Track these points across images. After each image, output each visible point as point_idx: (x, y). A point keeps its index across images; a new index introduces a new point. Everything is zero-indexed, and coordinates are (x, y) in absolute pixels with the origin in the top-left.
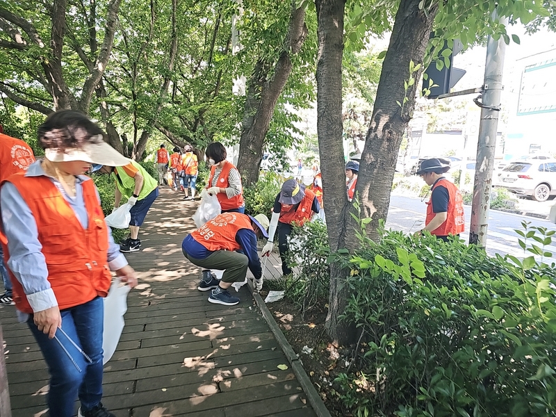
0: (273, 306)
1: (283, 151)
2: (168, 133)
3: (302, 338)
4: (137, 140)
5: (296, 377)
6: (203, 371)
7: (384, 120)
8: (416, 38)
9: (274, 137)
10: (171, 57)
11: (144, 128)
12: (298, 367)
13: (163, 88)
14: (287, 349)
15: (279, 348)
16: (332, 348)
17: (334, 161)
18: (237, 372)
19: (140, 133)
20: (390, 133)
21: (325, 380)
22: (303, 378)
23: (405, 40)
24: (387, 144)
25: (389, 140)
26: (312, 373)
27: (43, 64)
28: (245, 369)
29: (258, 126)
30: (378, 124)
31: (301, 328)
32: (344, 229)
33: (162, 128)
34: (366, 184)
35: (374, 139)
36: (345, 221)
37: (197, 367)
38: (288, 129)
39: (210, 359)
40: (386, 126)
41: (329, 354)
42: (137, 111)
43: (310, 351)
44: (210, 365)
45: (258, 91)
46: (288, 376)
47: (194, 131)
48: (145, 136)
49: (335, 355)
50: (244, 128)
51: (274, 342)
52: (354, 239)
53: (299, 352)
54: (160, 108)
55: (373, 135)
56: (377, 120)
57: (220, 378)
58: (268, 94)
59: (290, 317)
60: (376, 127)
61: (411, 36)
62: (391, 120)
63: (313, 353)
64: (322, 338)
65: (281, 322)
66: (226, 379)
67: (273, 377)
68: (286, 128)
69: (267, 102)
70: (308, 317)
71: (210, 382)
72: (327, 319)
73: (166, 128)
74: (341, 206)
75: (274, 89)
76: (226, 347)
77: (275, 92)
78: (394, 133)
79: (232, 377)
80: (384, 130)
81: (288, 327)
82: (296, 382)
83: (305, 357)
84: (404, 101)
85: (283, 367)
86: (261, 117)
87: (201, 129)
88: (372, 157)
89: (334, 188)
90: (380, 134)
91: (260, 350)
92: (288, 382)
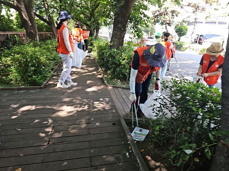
9: (134, 19)
29: (125, 12)
50: (116, 14)
87: (93, 19)
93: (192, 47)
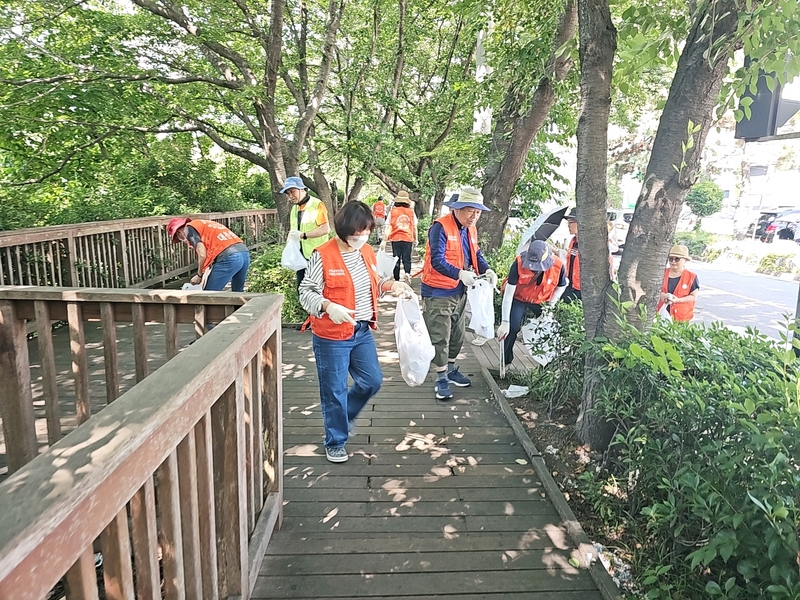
0: (516, 402)
1: (537, 207)
2: (384, 177)
3: (546, 437)
4: (349, 189)
5: (536, 473)
6: (435, 455)
7: (658, 186)
8: (700, 90)
9: (527, 188)
10: (395, 79)
11: (358, 174)
12: (540, 464)
13: (384, 122)
14: (529, 446)
15: (518, 442)
16: (582, 451)
17: (593, 233)
18: (472, 460)
19: (353, 179)
20: (665, 201)
21: (570, 481)
22: (544, 473)
23: (686, 92)
24: (660, 214)
25: (663, 209)
26: (555, 473)
27: (255, 104)
28: (480, 459)
29: (506, 175)
30: (649, 191)
31: (546, 427)
32: (603, 313)
33: (379, 172)
34: (632, 262)
35: (644, 207)
36: (605, 304)
37: (430, 451)
38: (547, 176)
39: (443, 445)
40: (660, 194)
41: (578, 457)
42: (351, 153)
43: (555, 451)
44: (444, 450)
45: (508, 129)
46: (527, 471)
47: (418, 174)
48: (359, 183)
49: (585, 459)
50: (487, 177)
51: (514, 438)
52: (615, 326)
53: (542, 451)
54: (378, 148)
55: (643, 203)
56: (649, 186)
57: (455, 464)
58: (521, 134)
59: (534, 416)
60: (648, 195)
61: (694, 88)
62: (666, 187)
63: (558, 453)
64: (572, 439)
65: (523, 420)
66: (459, 464)
67: (510, 471)
68: (544, 175)
69: (518, 144)
70: (556, 415)
71: (444, 465)
72: (579, 420)
73: (382, 171)
74: (601, 286)
75: (530, 126)
76: (460, 436)
77: (530, 131)
78: (669, 201)
79: (466, 464)
80: (656, 198)
81: (531, 425)
82: (536, 477)
83: (548, 457)
84: (682, 166)
85: (522, 462)
86: (510, 162)
87: (428, 172)
88: (641, 229)
89: (592, 264)
90: (651, 203)
91: (496, 443)
92: (527, 477)
93: (734, 251)
